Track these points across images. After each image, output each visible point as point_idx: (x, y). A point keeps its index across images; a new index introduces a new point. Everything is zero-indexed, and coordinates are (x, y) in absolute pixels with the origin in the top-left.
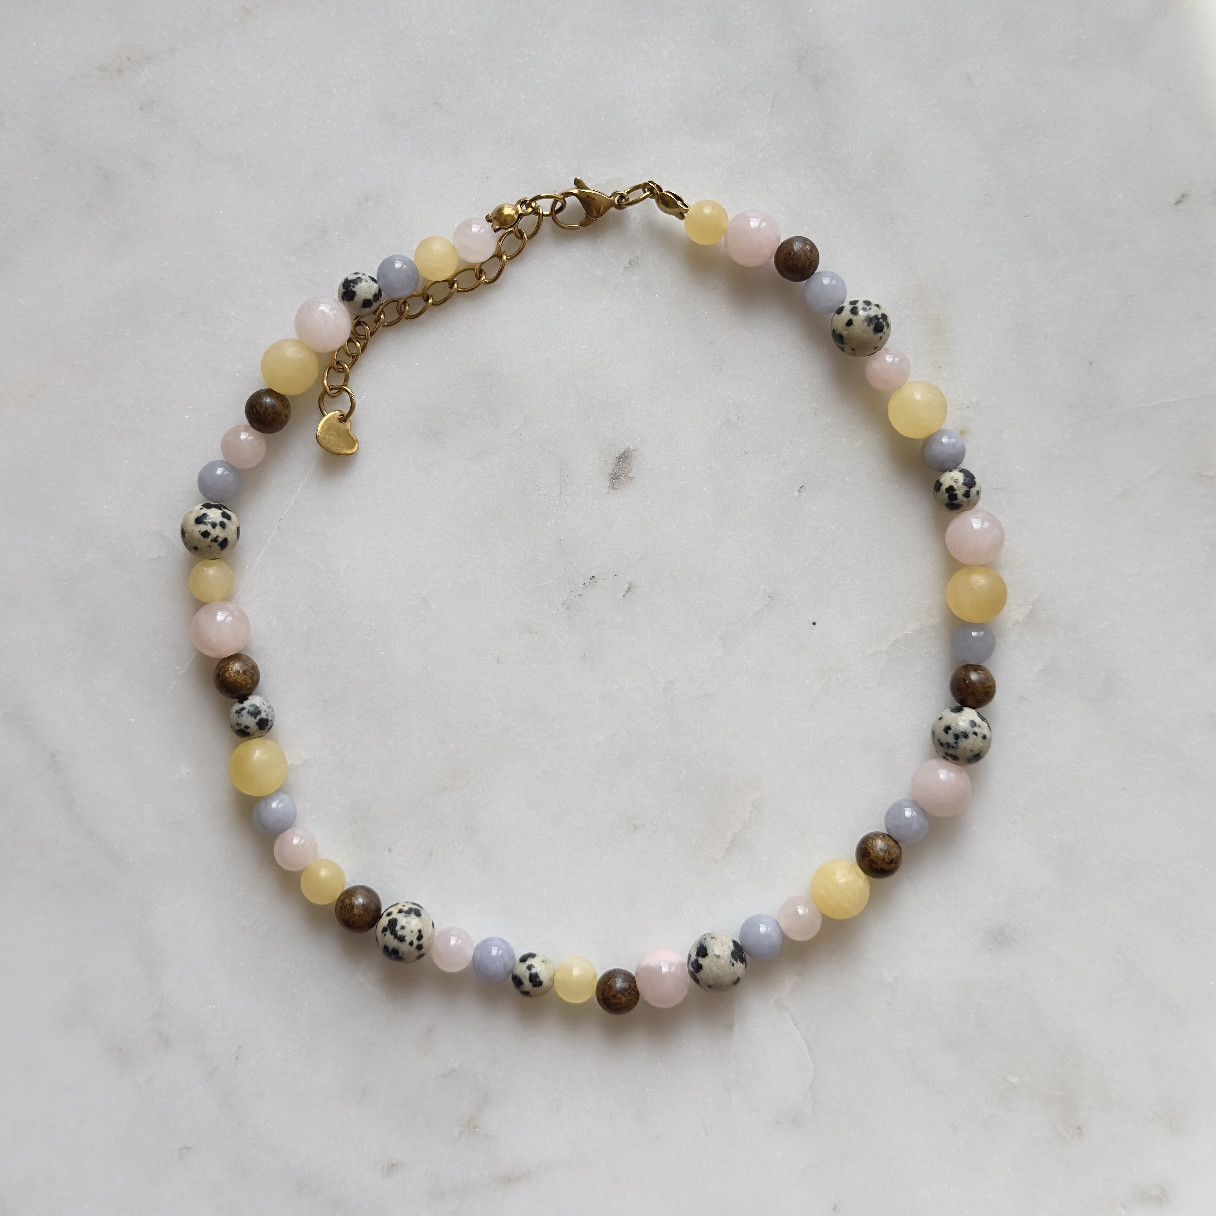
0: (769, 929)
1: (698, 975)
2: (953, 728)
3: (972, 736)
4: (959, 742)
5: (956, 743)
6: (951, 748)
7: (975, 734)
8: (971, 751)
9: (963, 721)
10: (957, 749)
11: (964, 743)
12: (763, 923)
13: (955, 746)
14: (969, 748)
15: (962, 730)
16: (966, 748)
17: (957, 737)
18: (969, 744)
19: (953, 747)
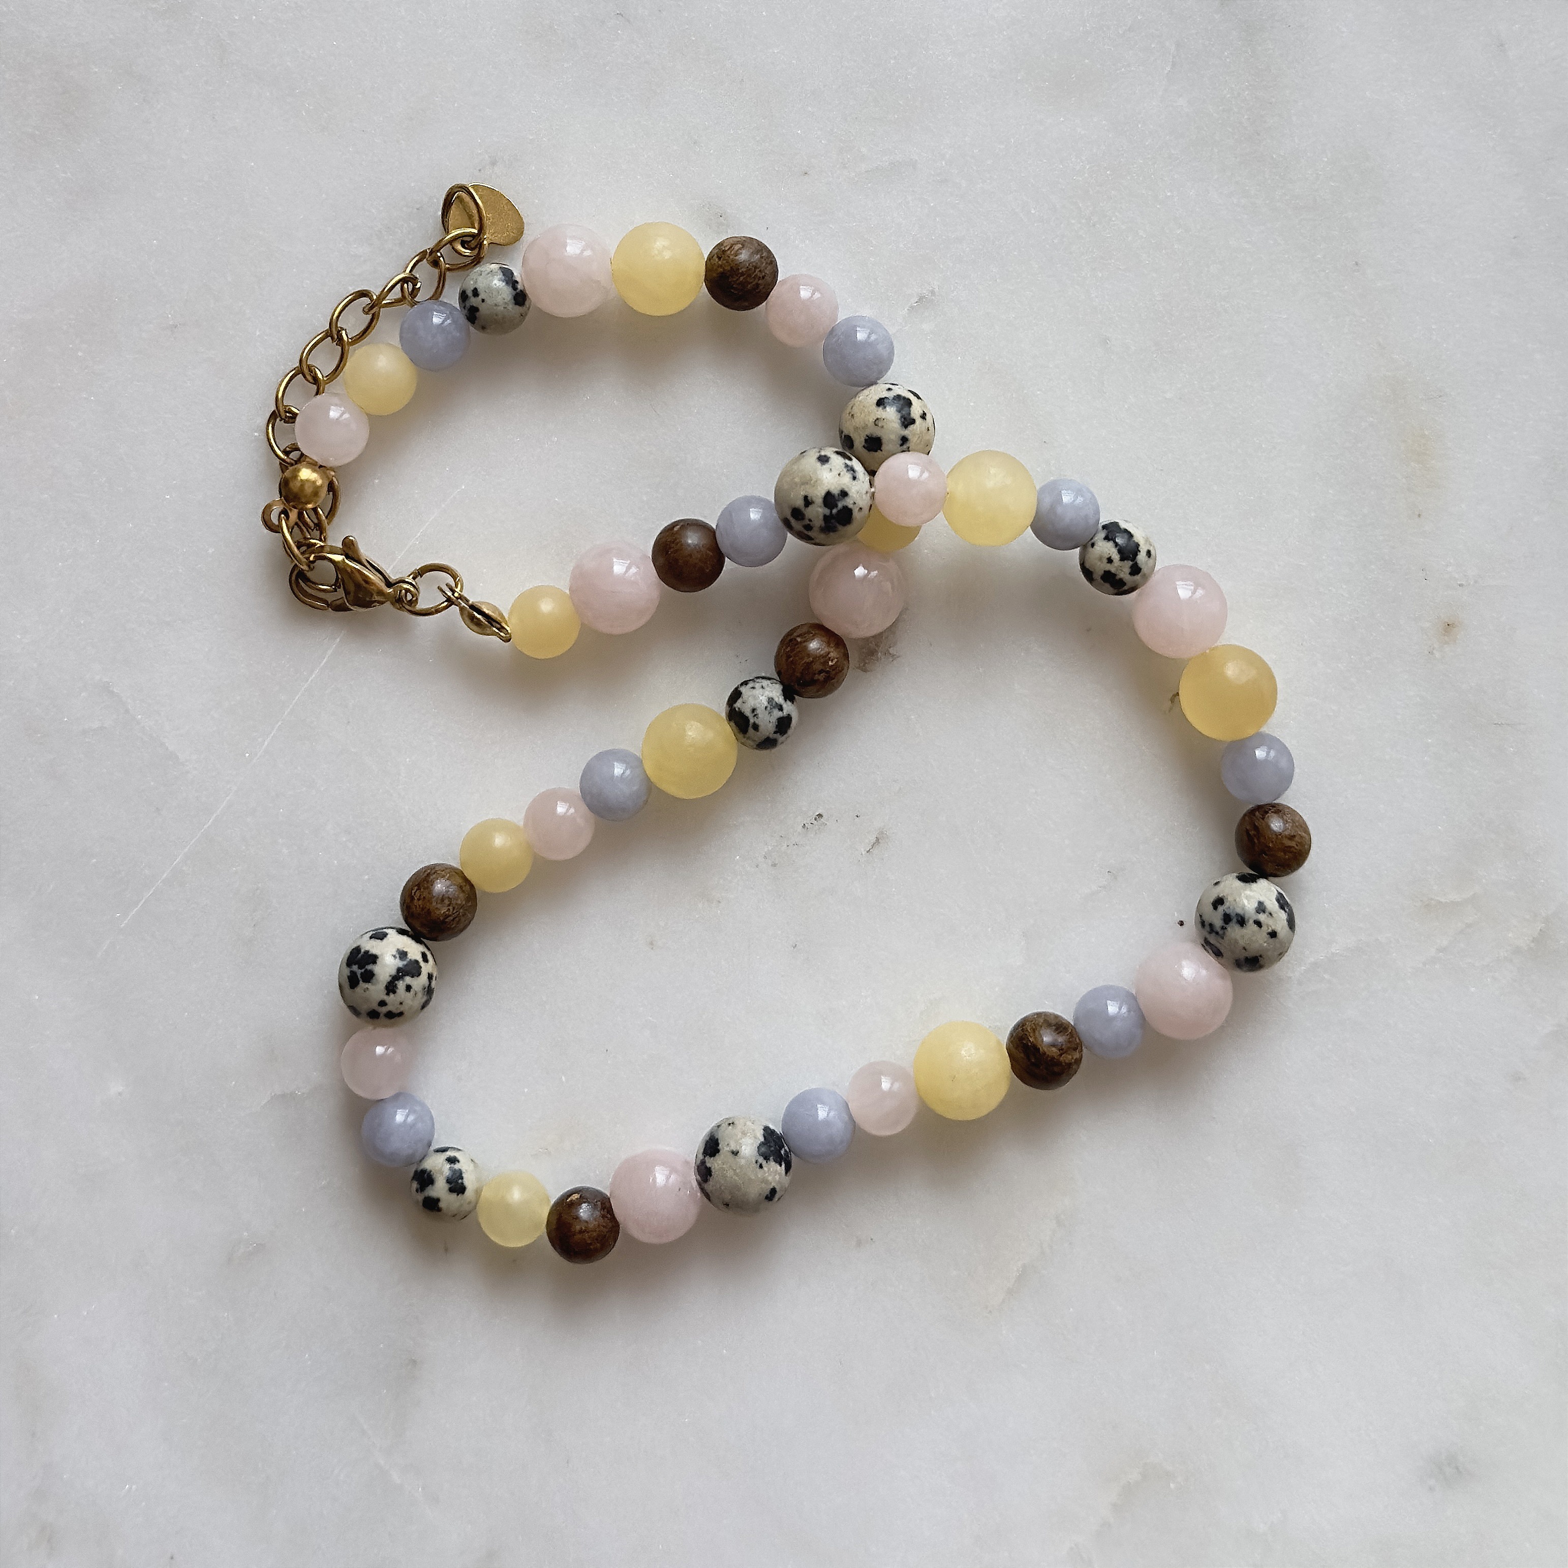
0: (832, 1114)
1: (709, 1187)
2: (1227, 904)
3: (1251, 927)
4: (1229, 929)
5: (1223, 928)
6: (1214, 934)
7: (1258, 924)
8: (1245, 949)
9: (1247, 897)
10: (1223, 938)
11: (1234, 931)
12: (823, 1103)
13: (1221, 932)
14: (1242, 943)
15: (1239, 911)
16: (1236, 941)
17: (1227, 918)
18: (1243, 937)
19: (1217, 933)
